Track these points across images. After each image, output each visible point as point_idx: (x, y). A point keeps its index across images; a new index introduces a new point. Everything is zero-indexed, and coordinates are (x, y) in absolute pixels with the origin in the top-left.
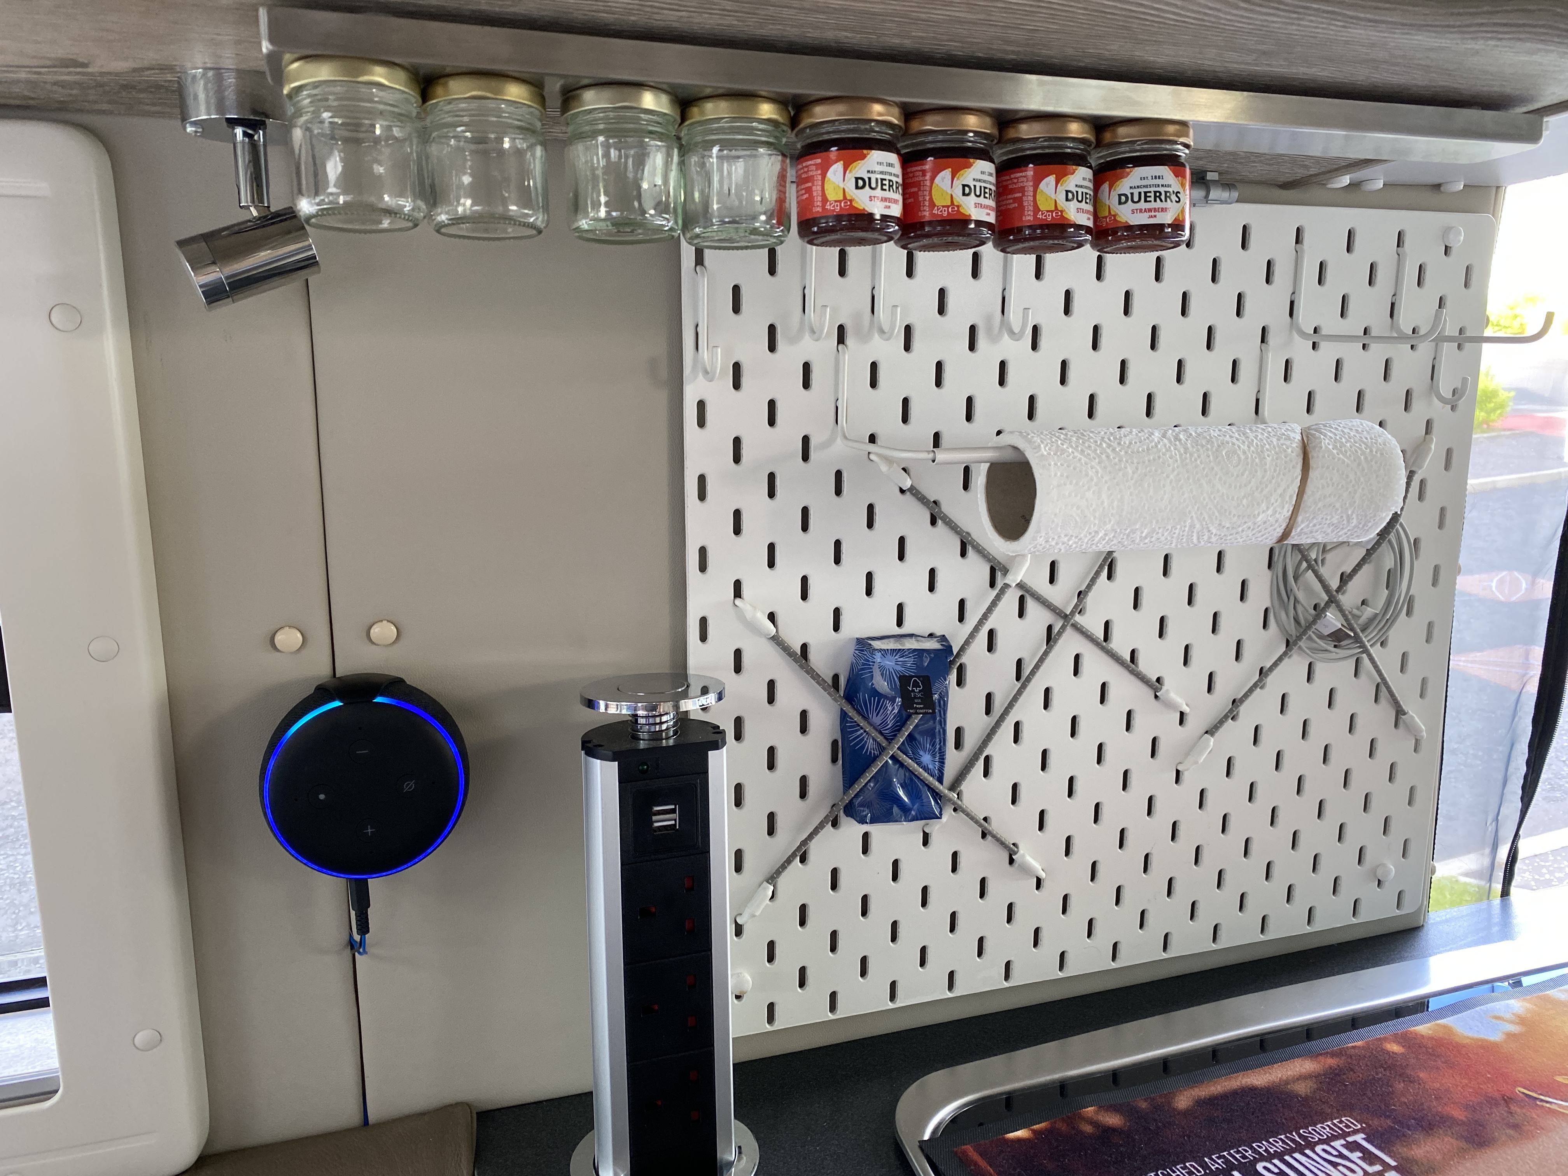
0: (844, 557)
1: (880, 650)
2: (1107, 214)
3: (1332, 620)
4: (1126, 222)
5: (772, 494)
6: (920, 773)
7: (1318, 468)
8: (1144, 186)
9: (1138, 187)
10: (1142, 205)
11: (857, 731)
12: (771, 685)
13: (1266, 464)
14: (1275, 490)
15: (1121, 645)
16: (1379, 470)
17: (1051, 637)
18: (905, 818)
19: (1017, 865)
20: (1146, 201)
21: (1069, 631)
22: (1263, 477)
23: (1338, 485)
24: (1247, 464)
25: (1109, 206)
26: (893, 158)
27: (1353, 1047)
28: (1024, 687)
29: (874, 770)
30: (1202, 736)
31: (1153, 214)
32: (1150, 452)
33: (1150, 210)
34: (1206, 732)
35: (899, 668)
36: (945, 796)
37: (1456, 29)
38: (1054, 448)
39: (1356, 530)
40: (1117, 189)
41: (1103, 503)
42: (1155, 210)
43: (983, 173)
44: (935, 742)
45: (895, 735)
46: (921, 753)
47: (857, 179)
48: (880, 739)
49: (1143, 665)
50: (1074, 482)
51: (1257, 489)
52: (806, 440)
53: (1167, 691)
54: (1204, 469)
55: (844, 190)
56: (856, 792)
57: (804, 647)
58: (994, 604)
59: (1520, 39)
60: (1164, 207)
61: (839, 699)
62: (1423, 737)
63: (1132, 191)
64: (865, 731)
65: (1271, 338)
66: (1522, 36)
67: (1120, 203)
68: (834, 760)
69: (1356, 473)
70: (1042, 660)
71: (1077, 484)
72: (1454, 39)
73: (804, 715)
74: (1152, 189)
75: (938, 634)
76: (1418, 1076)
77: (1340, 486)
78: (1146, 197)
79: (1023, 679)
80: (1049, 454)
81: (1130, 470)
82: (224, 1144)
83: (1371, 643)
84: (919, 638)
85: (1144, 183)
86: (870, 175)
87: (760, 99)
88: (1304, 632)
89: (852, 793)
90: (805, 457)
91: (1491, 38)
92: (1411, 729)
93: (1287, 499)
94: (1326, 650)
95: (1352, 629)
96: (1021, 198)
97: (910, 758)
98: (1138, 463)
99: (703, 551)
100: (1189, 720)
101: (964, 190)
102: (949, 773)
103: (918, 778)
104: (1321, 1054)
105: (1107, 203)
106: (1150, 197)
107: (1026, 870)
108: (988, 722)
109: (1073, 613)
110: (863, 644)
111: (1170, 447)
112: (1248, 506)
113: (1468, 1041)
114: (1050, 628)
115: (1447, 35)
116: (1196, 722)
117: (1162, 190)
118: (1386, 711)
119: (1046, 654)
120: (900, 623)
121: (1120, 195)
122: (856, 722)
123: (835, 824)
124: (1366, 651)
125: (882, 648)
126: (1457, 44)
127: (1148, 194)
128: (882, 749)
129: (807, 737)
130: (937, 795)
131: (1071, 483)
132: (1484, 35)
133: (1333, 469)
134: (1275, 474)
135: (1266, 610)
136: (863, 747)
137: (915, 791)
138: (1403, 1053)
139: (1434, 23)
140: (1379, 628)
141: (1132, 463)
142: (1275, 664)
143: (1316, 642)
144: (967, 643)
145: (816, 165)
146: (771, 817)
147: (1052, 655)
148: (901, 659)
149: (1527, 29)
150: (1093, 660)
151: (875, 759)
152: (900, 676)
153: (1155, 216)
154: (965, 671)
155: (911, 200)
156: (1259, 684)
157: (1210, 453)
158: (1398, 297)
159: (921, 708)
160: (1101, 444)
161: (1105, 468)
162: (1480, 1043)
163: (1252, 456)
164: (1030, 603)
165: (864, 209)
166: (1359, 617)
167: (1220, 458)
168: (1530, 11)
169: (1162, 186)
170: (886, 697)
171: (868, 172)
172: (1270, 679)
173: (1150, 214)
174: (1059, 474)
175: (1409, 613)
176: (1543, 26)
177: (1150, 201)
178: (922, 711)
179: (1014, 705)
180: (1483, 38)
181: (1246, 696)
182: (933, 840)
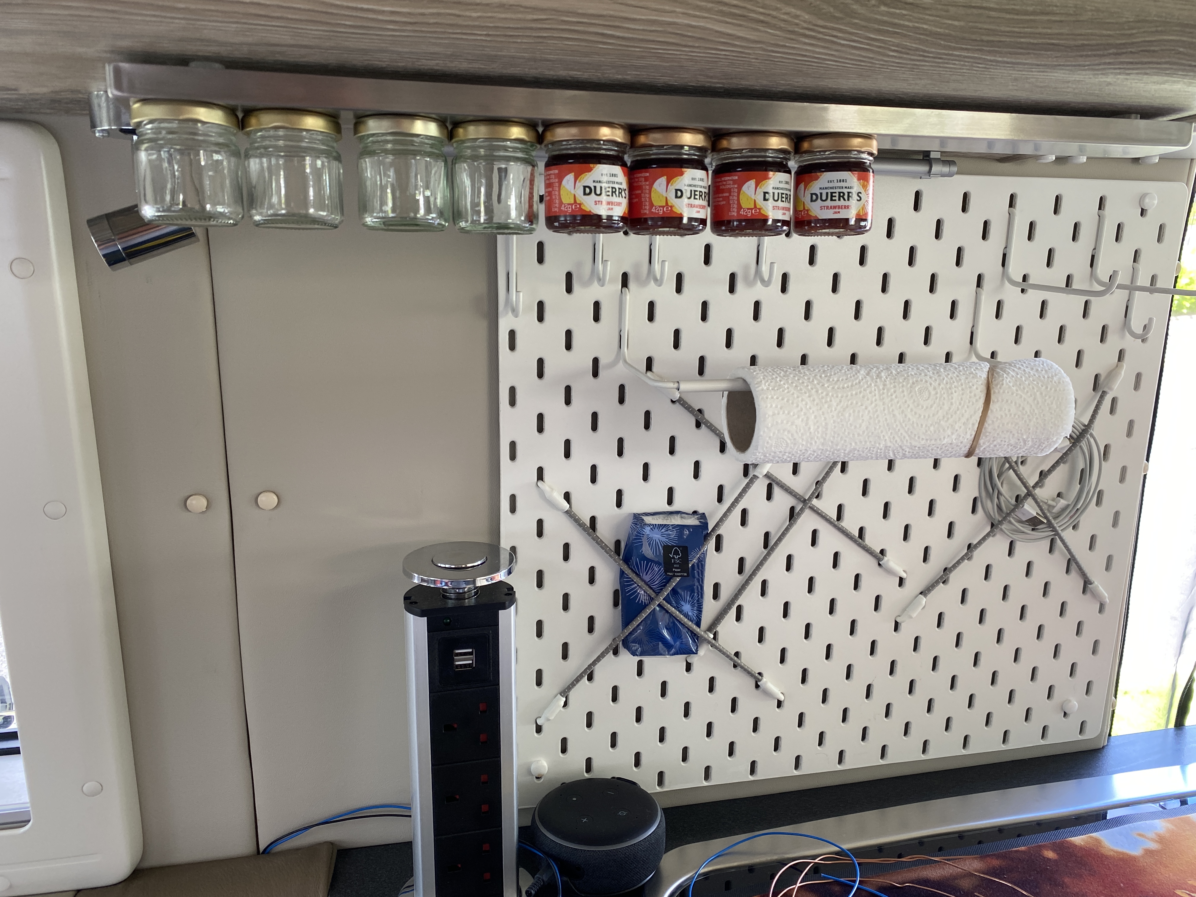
0: (625, 451)
1: (649, 525)
2: (802, 209)
3: (1030, 509)
4: (816, 216)
5: (568, 402)
6: (681, 619)
7: (998, 401)
8: (831, 188)
9: (826, 188)
10: (829, 203)
11: (632, 584)
12: (566, 547)
13: (952, 398)
14: (960, 419)
15: (851, 524)
16: (1052, 403)
17: (793, 514)
18: (668, 653)
19: (761, 690)
20: (832, 200)
21: (807, 512)
22: (950, 409)
23: (1015, 415)
24: (936, 399)
25: (804, 203)
26: (617, 169)
27: (1016, 851)
28: (768, 554)
29: (644, 615)
30: (917, 596)
31: (837, 210)
32: (853, 388)
33: (835, 207)
34: (921, 593)
35: (664, 539)
36: (702, 636)
37: (1086, 68)
38: (772, 384)
39: (1032, 449)
40: (810, 189)
41: (810, 428)
42: (839, 207)
43: (693, 179)
44: (694, 595)
45: (662, 589)
46: (683, 603)
47: (585, 187)
48: (650, 591)
49: (869, 540)
50: (786, 412)
51: (944, 417)
52: (596, 361)
53: (888, 560)
54: (898, 402)
55: (575, 195)
56: (629, 632)
57: (593, 519)
58: (744, 491)
59: (1146, 74)
60: (847, 205)
61: (617, 560)
62: (1106, 602)
63: (821, 191)
64: (638, 585)
65: (986, 283)
66: (1148, 71)
67: (812, 201)
68: (616, 604)
69: (1031, 406)
70: (783, 534)
71: (789, 413)
72: (1086, 75)
73: (592, 570)
74: (837, 190)
75: (701, 512)
76: (1063, 881)
77: (1017, 417)
78: (832, 196)
79: (769, 548)
80: (768, 389)
81: (834, 404)
82: (154, 861)
83: (1062, 528)
84: (683, 515)
85: (831, 185)
86: (595, 184)
87: (511, 123)
88: (1004, 519)
89: (627, 632)
90: (595, 374)
91: (1120, 74)
92: (1095, 595)
93: (970, 426)
94: (1023, 532)
95: (1046, 517)
96: (728, 197)
97: (674, 607)
98: (842, 397)
99: (513, 445)
100: (907, 583)
101: (676, 193)
102: (707, 618)
103: (680, 622)
104: (989, 856)
105: (803, 200)
106: (835, 196)
107: (768, 694)
108: (740, 579)
109: (810, 499)
110: (638, 518)
111: (871, 384)
112: (935, 432)
113: (1112, 853)
114: (792, 509)
115: (1079, 72)
116: (913, 586)
117: (845, 191)
118: (1075, 581)
119: (787, 529)
120: (670, 502)
121: (812, 194)
122: (630, 578)
123: (616, 652)
124: (1057, 534)
125: (651, 523)
126: (1090, 78)
127: (834, 195)
128: (652, 599)
129: (593, 587)
130: (695, 636)
131: (784, 413)
132: (1113, 71)
133: (1012, 403)
134: (960, 407)
135: (975, 500)
136: (637, 596)
137: (676, 632)
138: (1056, 860)
139: (1066, 63)
140: (1072, 514)
141: (837, 397)
142: (980, 543)
143: (1014, 525)
144: (721, 520)
145: (554, 174)
146: (565, 646)
147: (792, 531)
148: (666, 533)
149: (1151, 66)
150: (827, 534)
151: (645, 606)
152: (664, 545)
153: (839, 212)
154: (722, 540)
155: (635, 200)
156: (968, 556)
157: (905, 389)
158: (1096, 250)
159: (678, 572)
160: (813, 381)
161: (814, 400)
162: (1121, 856)
163: (941, 392)
164: (776, 490)
165: (590, 211)
166: (1054, 507)
167: (912, 394)
168: (1154, 51)
169: (846, 187)
170: (652, 561)
171: (594, 181)
172: (976, 553)
173: (835, 210)
174: (774, 406)
175: (1098, 503)
176: (1166, 63)
177: (835, 200)
178: (679, 574)
179: (760, 568)
180: (1112, 73)
181: (955, 566)
182: (695, 667)
